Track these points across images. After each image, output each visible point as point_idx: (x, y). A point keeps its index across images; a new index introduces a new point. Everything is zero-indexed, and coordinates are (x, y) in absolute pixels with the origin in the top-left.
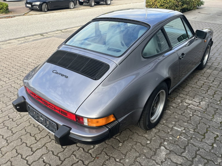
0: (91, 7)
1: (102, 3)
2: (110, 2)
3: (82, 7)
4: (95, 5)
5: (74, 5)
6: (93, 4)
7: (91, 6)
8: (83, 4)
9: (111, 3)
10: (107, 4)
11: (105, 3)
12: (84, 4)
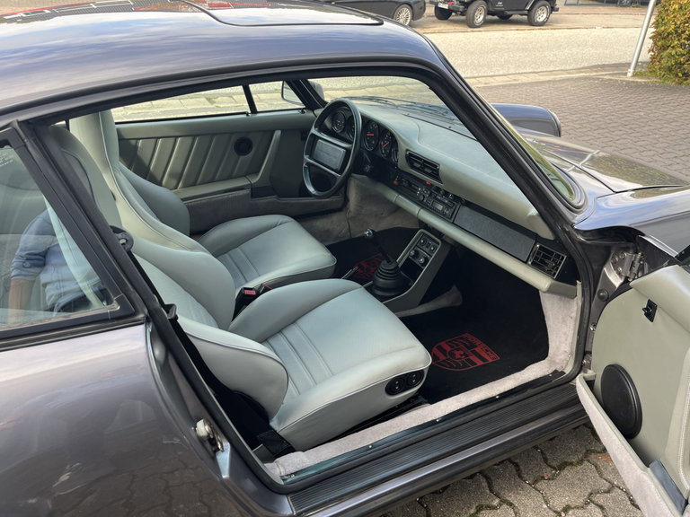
0: (471, 27)
1: (515, 17)
2: (545, 16)
3: (443, 26)
4: (486, 23)
5: (413, 18)
6: (480, 18)
7: (471, 24)
8: (450, 15)
9: (548, 18)
10: (531, 22)
11: (526, 17)
12: (453, 17)
